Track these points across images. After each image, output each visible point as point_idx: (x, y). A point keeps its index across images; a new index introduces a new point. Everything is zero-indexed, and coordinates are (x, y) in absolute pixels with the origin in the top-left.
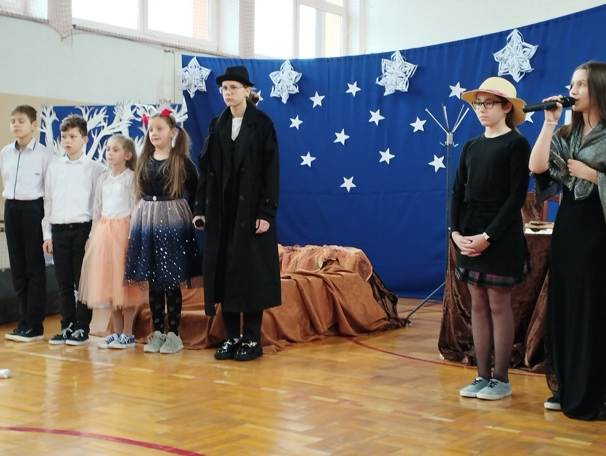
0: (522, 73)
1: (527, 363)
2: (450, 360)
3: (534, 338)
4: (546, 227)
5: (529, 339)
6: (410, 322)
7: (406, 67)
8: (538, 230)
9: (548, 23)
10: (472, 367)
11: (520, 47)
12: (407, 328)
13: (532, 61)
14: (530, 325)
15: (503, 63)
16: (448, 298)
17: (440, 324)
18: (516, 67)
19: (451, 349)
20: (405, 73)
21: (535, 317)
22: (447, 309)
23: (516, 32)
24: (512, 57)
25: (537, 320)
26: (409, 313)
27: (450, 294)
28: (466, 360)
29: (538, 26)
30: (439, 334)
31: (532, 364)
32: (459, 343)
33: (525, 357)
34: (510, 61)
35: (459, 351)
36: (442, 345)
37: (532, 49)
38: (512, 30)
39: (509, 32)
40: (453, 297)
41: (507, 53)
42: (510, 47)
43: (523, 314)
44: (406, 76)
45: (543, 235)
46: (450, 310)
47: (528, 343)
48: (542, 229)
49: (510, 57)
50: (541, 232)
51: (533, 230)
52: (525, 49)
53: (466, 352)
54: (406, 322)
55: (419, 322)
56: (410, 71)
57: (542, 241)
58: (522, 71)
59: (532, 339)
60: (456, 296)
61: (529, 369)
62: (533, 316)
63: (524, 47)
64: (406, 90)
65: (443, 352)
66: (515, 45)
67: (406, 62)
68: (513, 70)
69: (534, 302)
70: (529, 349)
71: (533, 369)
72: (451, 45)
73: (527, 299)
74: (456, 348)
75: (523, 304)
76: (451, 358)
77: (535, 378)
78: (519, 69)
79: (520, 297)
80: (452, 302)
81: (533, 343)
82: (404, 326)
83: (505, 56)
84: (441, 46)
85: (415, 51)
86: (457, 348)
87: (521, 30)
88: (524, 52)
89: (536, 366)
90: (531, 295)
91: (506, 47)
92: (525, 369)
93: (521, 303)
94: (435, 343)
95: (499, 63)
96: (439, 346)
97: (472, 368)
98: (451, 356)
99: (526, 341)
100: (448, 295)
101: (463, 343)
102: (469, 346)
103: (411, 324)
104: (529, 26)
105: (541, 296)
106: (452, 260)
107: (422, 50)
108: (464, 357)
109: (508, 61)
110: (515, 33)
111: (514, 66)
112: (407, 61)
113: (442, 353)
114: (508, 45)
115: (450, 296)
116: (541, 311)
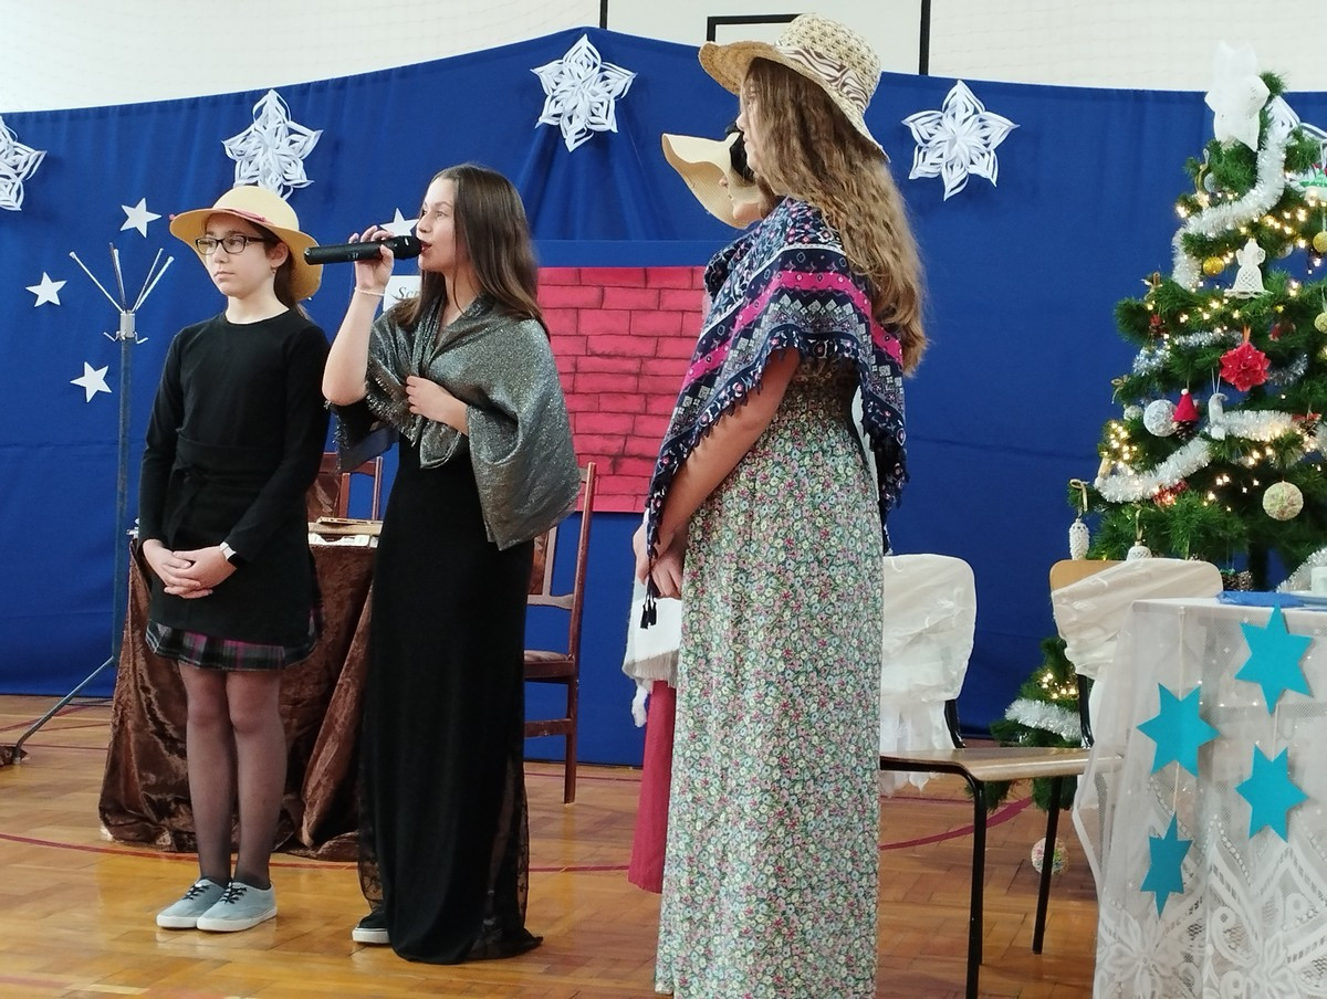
0: (286, 189)
1: (306, 838)
2: (128, 841)
3: (324, 782)
4: (353, 532)
5: (312, 783)
6: (23, 754)
7: (16, 153)
8: (337, 537)
9: (342, 83)
10: (179, 855)
11: (283, 131)
12: (17, 769)
13: (309, 163)
14: (315, 752)
15: (245, 164)
16: (124, 697)
17: (104, 755)
18: (273, 175)
19: (131, 816)
20: (15, 167)
21: (327, 734)
22: (122, 722)
23: (272, 96)
24: (265, 151)
25: (330, 739)
26: (25, 730)
27: (132, 685)
28: (166, 839)
29: (321, 87)
30: (102, 779)
31: (318, 839)
32: (149, 800)
33: (301, 825)
34: (259, 160)
35: (148, 819)
36: (109, 807)
37: (309, 139)
38: (266, 92)
39: (257, 95)
40: (138, 692)
41: (254, 141)
42: (261, 129)
43: (299, 728)
44: (18, 175)
45: (347, 549)
46: (130, 724)
47: (309, 794)
48: (347, 535)
49: (261, 151)
50: (343, 542)
51: (325, 536)
52: (293, 137)
53: (166, 821)
54: (14, 756)
55: (47, 751)
56: (26, 164)
57: (345, 562)
58: (286, 184)
59: (319, 783)
60: (146, 690)
61: (310, 852)
62: (321, 732)
63: (292, 132)
64: (17, 207)
65: (112, 822)
66: (272, 126)
67: (16, 144)
68: (268, 181)
69: (325, 699)
70: (312, 805)
71: (320, 852)
72: (125, 111)
73: (309, 692)
74: (142, 812)
75: (300, 706)
76: (131, 835)
77: (325, 871)
78: (281, 179)
79: (293, 690)
80: (134, 703)
81: (320, 791)
82: (10, 763)
83: (249, 148)
84: (102, 113)
85: (39, 117)
86: (145, 811)
87: (286, 93)
88: (292, 142)
89: (327, 845)
90: (319, 683)
91: (251, 128)
92: (301, 851)
93: (296, 702)
94: (91, 800)
95: (235, 162)
96: (100, 809)
97: (179, 858)
98: (130, 831)
99: (305, 790)
100: (125, 687)
101: (159, 800)
102: (173, 806)
103: (26, 759)
104: (302, 85)
105: (341, 685)
106: (136, 606)
107: (56, 116)
108: (160, 832)
109: (256, 160)
110: (272, 98)
111: (269, 172)
112: (18, 142)
113: (108, 824)
114: (257, 124)
115: (129, 692)
116: (341, 720)
